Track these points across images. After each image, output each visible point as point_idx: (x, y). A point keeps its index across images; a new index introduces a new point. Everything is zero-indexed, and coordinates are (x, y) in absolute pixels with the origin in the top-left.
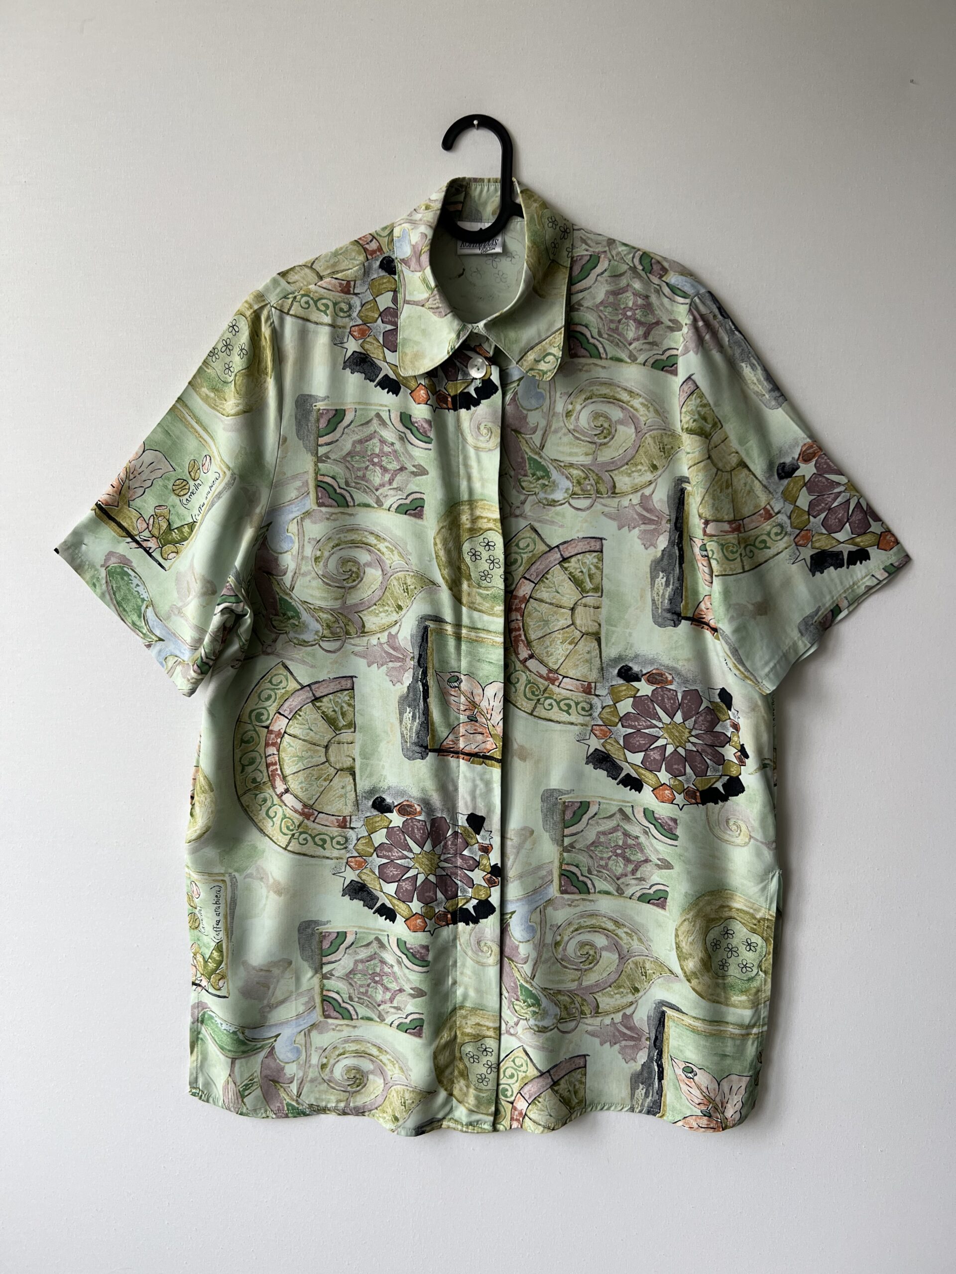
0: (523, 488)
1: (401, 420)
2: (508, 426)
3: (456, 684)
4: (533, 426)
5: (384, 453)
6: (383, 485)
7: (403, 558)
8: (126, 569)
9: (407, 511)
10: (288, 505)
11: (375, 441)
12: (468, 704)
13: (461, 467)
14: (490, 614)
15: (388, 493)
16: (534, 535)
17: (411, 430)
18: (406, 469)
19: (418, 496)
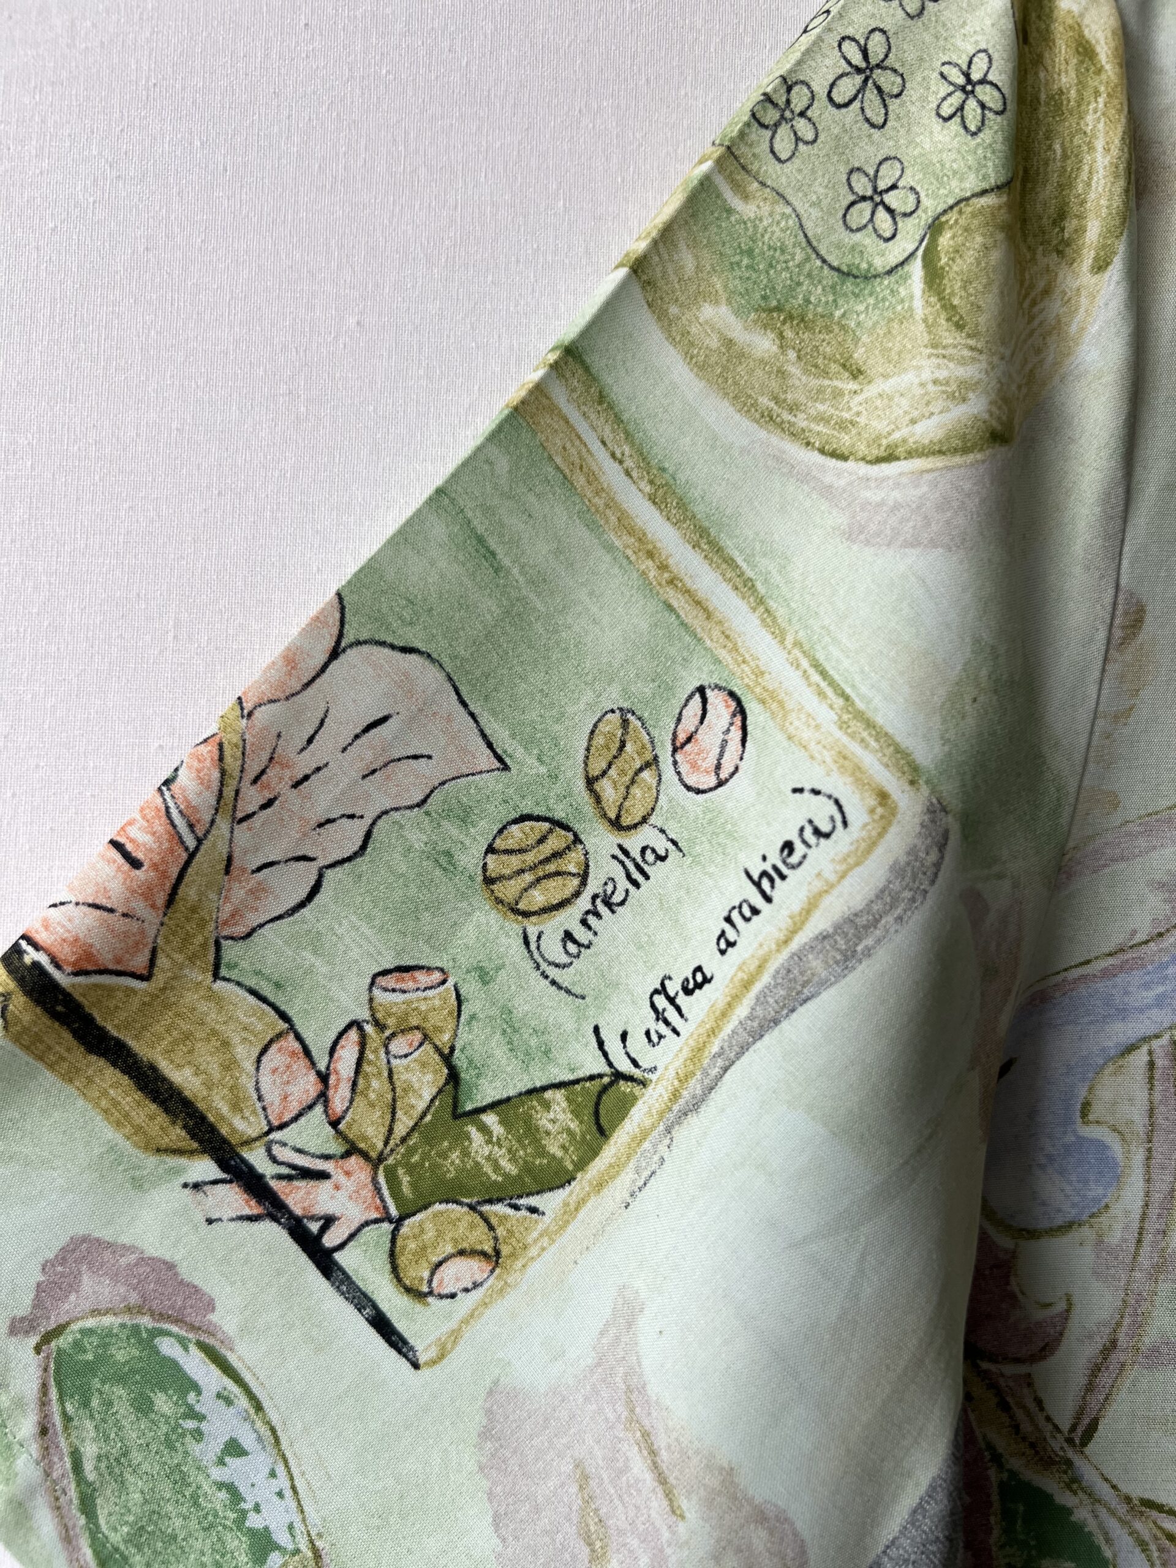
8: (168, 1347)
10: (1107, 973)
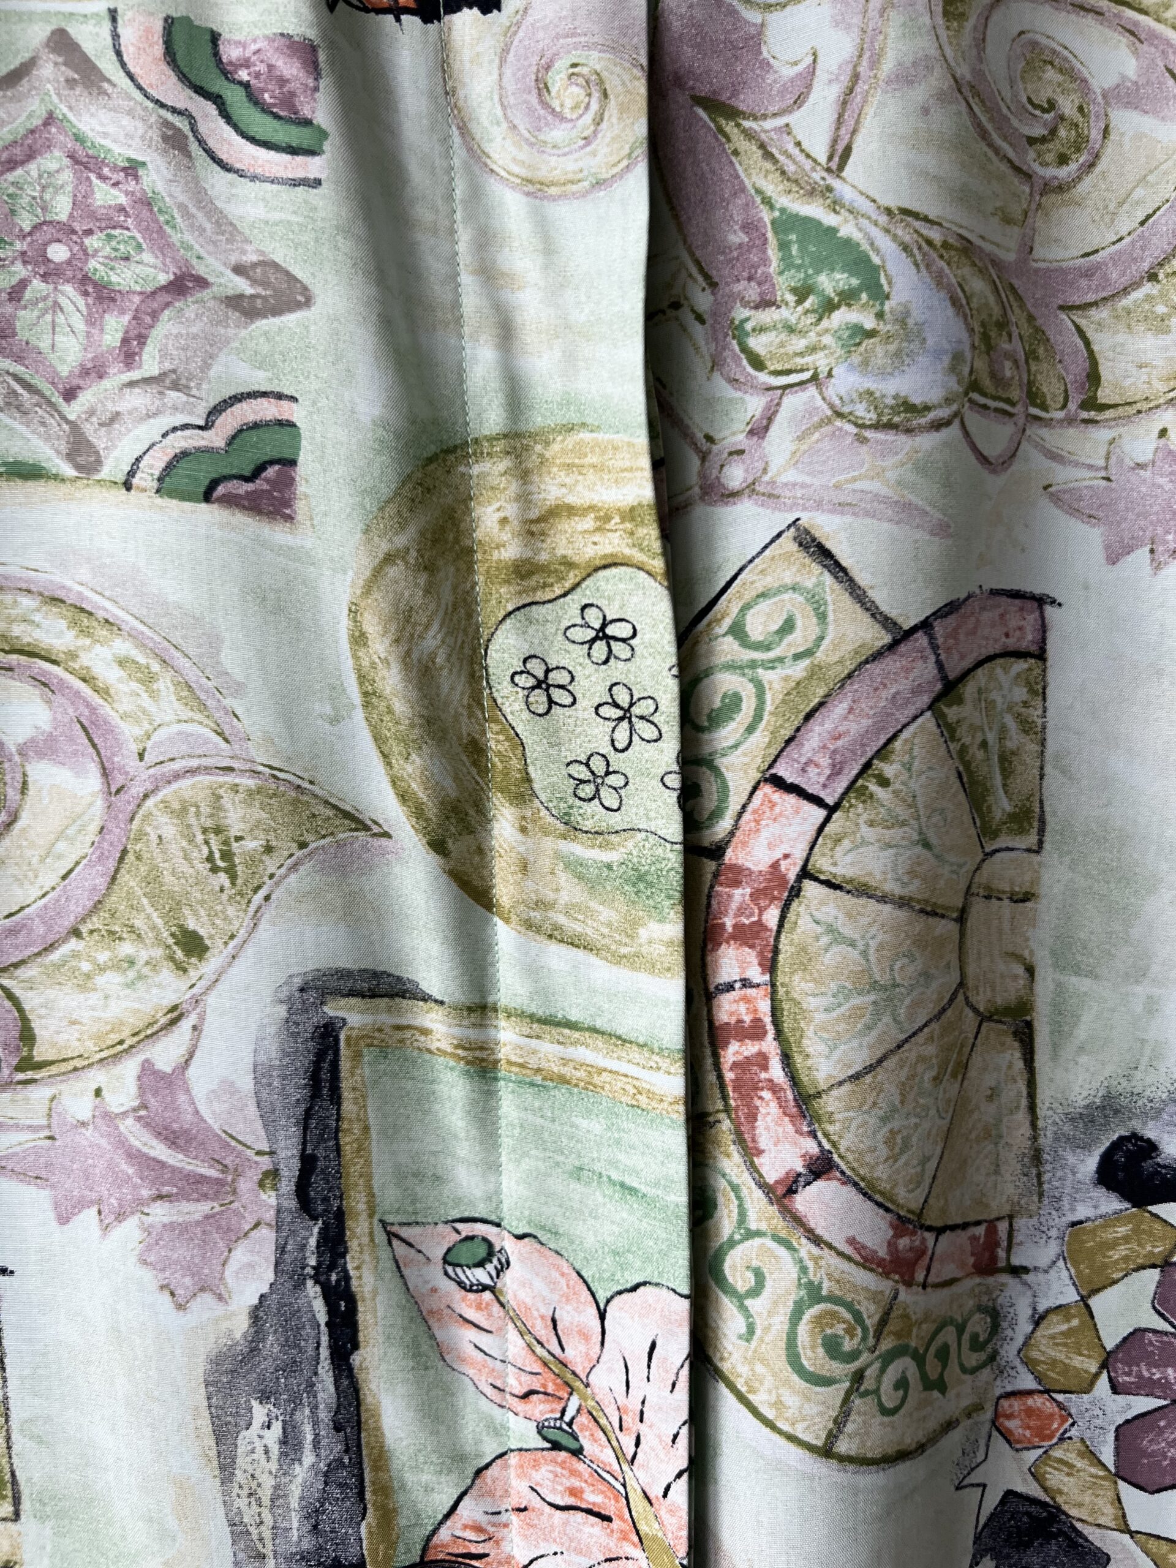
0: (758, 363)
1: (170, 55)
2: (679, 81)
3: (480, 1275)
4: (788, 72)
5: (93, 215)
6: (94, 370)
7: (203, 707)
9: (214, 484)
11: (53, 161)
12: (537, 1367)
13: (468, 281)
14: (619, 959)
15: (123, 406)
16: (815, 575)
17: (218, 100)
18: (202, 283)
19: (267, 410)
